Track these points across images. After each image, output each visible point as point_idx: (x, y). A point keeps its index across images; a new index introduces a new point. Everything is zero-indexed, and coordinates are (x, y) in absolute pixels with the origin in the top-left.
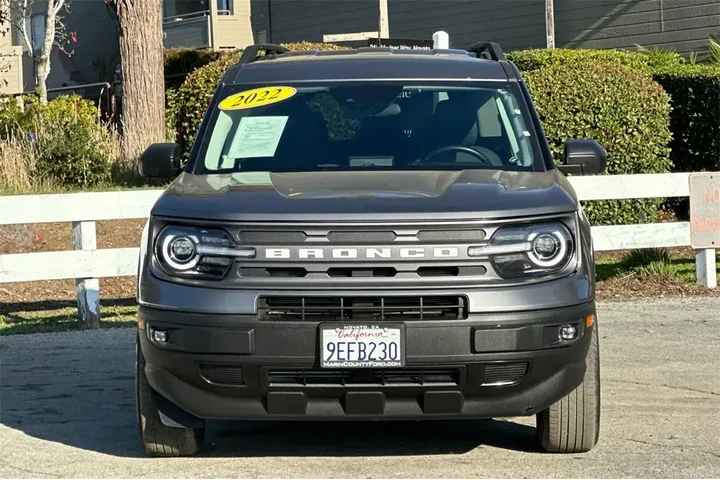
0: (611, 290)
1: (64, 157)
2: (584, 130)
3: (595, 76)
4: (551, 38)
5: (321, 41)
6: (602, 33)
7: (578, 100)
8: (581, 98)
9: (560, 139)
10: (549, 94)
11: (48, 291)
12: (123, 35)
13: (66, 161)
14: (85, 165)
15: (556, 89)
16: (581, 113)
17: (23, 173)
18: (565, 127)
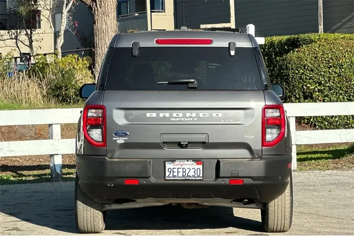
0: (341, 164)
1: (60, 88)
2: (334, 77)
3: (341, 48)
4: (321, 27)
5: (199, 28)
6: (348, 25)
7: (331, 61)
8: (333, 60)
9: (321, 82)
10: (316, 58)
11: (41, 160)
12: (95, 24)
13: (62, 90)
14: (72, 92)
15: (319, 55)
16: (333, 68)
17: (40, 96)
18: (324, 75)
